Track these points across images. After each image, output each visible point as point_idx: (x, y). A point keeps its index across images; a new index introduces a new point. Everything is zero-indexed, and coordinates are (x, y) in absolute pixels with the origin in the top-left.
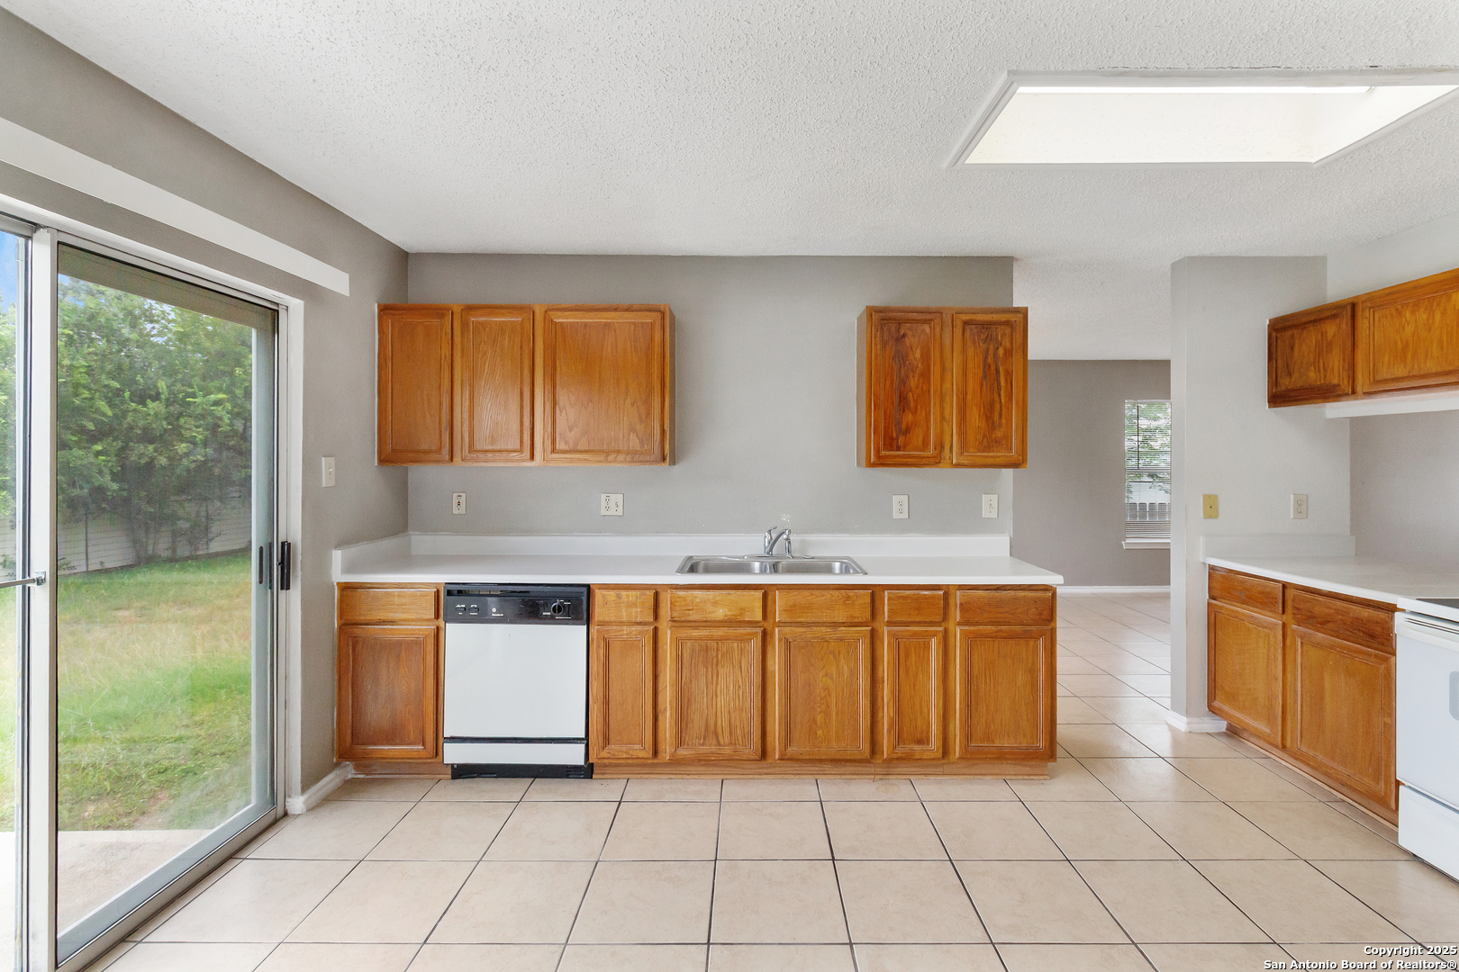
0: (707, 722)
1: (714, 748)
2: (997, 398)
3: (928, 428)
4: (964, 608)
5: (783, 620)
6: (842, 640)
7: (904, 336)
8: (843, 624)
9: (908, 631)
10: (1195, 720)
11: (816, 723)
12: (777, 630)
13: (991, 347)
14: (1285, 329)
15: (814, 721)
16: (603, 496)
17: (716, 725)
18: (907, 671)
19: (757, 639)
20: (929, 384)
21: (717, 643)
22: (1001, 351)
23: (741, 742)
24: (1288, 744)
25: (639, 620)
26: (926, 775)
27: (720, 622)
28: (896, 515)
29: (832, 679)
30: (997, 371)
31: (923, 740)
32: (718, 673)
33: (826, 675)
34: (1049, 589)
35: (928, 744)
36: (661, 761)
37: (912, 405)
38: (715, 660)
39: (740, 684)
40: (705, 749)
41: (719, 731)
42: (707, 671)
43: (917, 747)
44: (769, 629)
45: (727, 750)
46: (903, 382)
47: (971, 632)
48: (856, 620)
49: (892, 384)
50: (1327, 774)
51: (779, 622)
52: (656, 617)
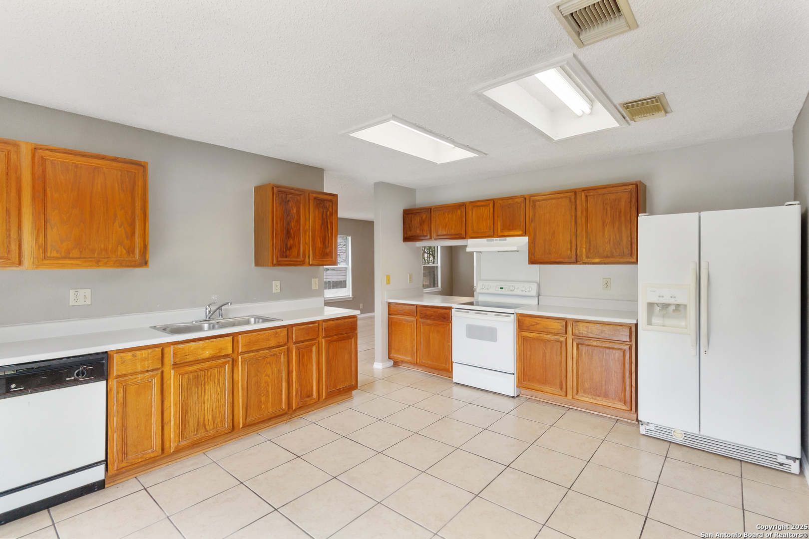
0: (198, 419)
1: (203, 434)
2: (327, 234)
3: (300, 247)
4: (326, 330)
5: (244, 351)
6: (273, 355)
7: (288, 201)
8: (274, 347)
9: (303, 345)
10: (384, 363)
11: (261, 402)
12: (240, 357)
13: (325, 210)
14: (409, 214)
15: (261, 401)
16: (72, 292)
17: (204, 420)
18: (303, 364)
19: (229, 364)
20: (300, 225)
21: (205, 372)
22: (328, 213)
23: (220, 425)
24: (418, 362)
25: (150, 368)
26: (307, 413)
27: (207, 358)
28: (274, 291)
29: (269, 377)
30: (327, 221)
31: (310, 395)
32: (205, 389)
33: (266, 375)
34: (354, 317)
35: (312, 396)
36: (166, 455)
37: (292, 235)
38: (203, 382)
39: (219, 392)
40: (199, 436)
41: (206, 423)
42: (198, 390)
43: (307, 399)
44: (235, 358)
45: (212, 433)
46: (288, 224)
47: (329, 340)
48: (281, 344)
49: (283, 224)
50: (431, 368)
51: (241, 352)
52: (163, 364)
